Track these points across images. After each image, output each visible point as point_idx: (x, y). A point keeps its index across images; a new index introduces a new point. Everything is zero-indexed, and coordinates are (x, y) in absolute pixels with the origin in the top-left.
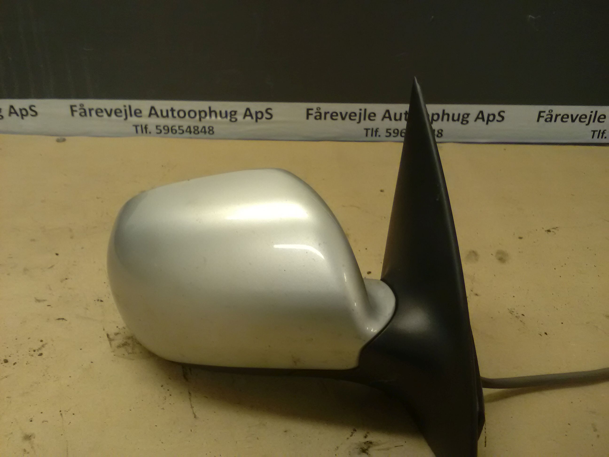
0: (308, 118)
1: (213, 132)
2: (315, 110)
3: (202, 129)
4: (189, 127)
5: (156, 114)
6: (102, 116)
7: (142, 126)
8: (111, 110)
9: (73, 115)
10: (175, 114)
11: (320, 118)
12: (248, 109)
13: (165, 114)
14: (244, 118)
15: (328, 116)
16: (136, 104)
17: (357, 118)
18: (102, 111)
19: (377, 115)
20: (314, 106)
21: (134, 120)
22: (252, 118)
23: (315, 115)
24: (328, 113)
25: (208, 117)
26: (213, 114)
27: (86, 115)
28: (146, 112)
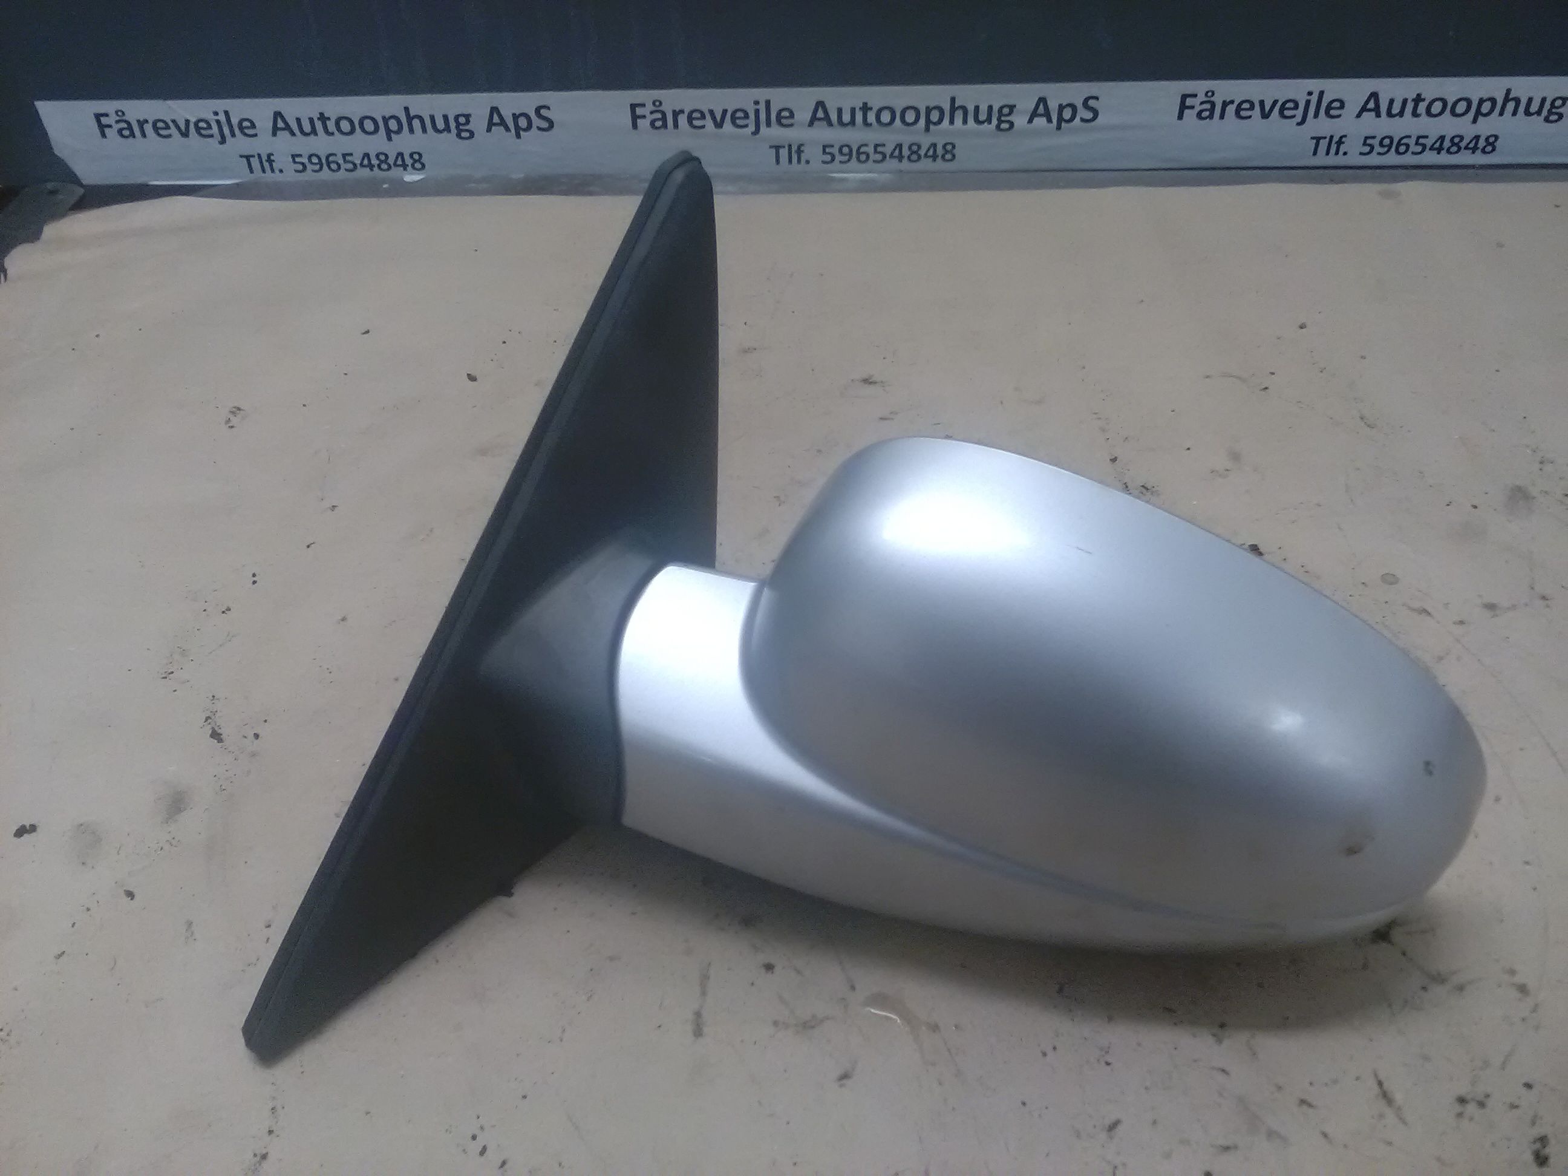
0: (1180, 117)
1: (954, 156)
2: (1201, 97)
3: (928, 150)
4: (900, 146)
5: (827, 118)
6: (703, 127)
7: (790, 146)
8: (725, 112)
9: (635, 126)
10: (871, 117)
11: (1211, 117)
12: (1042, 100)
13: (846, 118)
14: (1030, 121)
15: (1231, 109)
16: (780, 97)
17: (1299, 112)
18: (703, 117)
19: (1346, 105)
20: (1200, 87)
21: (774, 133)
22: (1050, 120)
23: (1198, 108)
24: (1232, 102)
25: (946, 121)
26: (959, 116)
27: (665, 126)
28: (803, 115)
